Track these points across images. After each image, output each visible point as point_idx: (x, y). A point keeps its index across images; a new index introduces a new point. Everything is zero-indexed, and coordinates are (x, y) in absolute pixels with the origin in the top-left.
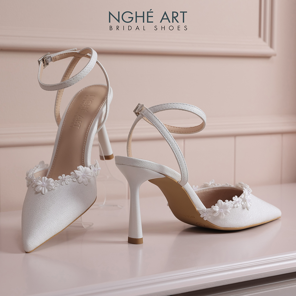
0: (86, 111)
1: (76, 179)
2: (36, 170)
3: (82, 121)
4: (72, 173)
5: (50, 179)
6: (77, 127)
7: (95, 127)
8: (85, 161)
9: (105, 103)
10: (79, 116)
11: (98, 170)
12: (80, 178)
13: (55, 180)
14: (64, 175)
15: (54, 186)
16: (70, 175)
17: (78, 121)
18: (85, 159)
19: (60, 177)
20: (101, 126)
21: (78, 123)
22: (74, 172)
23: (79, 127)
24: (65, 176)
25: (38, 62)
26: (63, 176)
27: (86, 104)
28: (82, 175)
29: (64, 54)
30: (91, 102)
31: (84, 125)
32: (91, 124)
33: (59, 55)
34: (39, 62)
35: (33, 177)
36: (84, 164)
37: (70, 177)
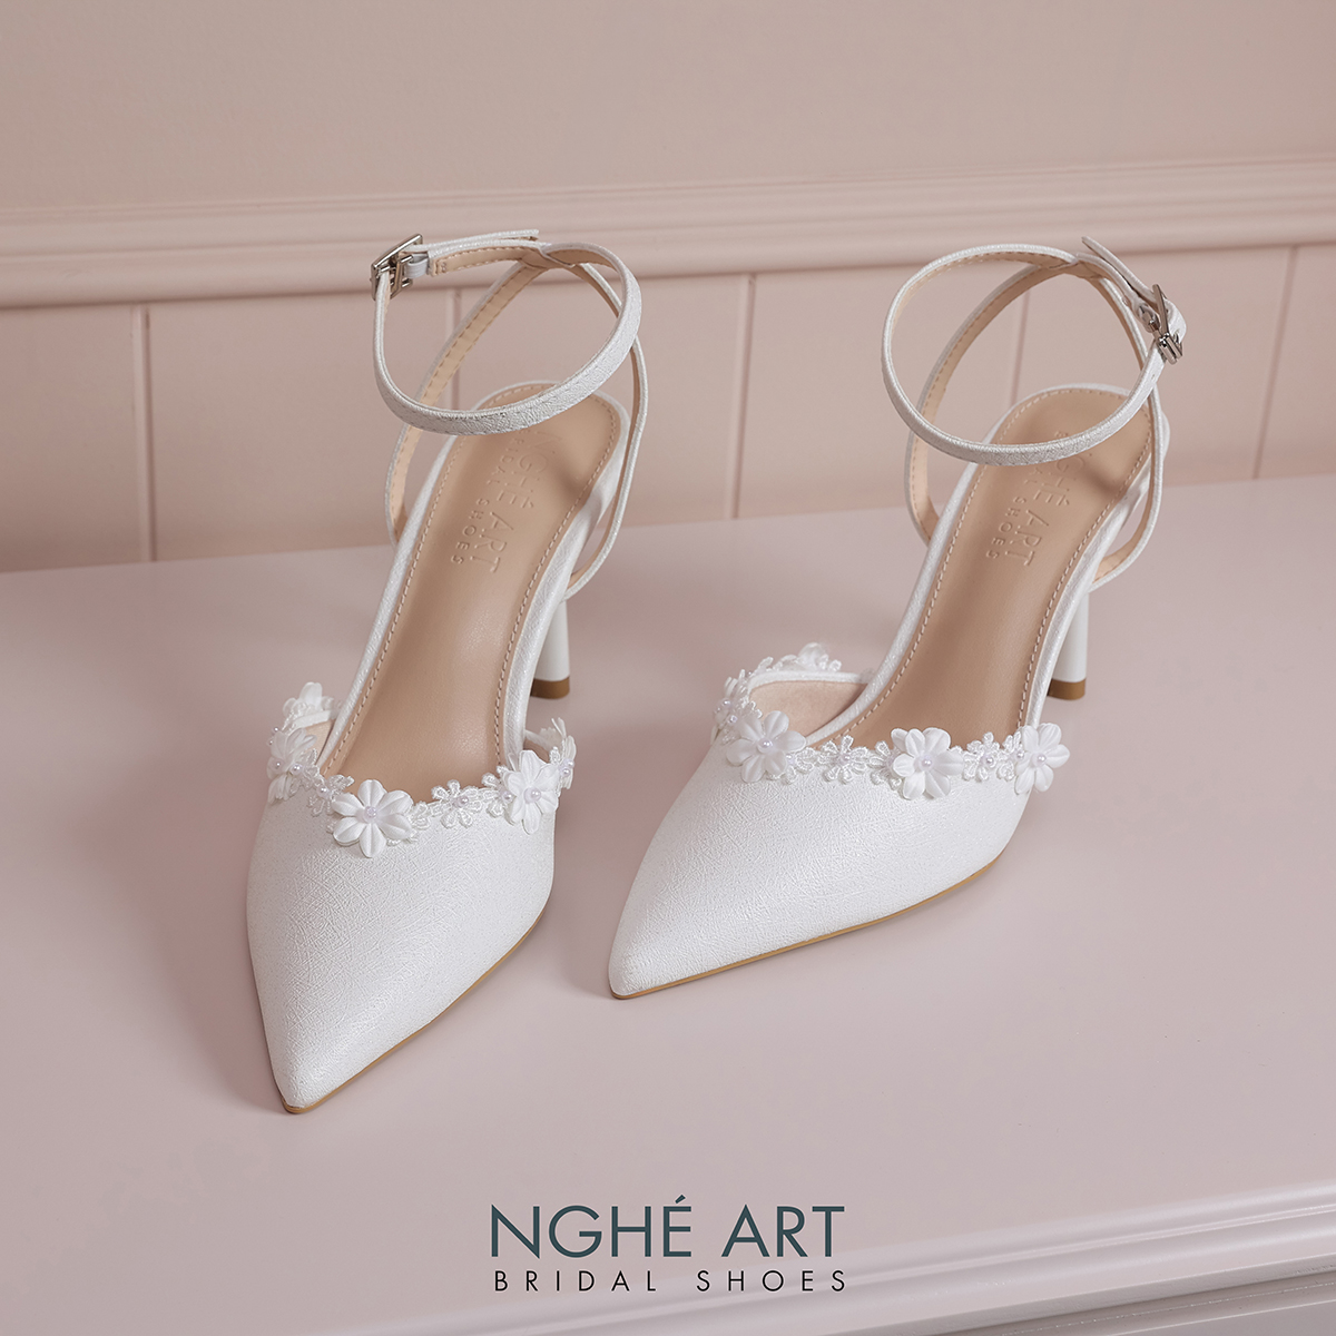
1: (500, 807)
12: (520, 800)
14: (455, 787)
15: (414, 827)
16: (481, 787)
19: (439, 792)
21: (490, 547)
22: (498, 776)
23: (493, 567)
24: (462, 789)
26: (451, 786)
28: (525, 794)
29: (484, 248)
33: (460, 253)
34: (376, 274)
37: (479, 797)
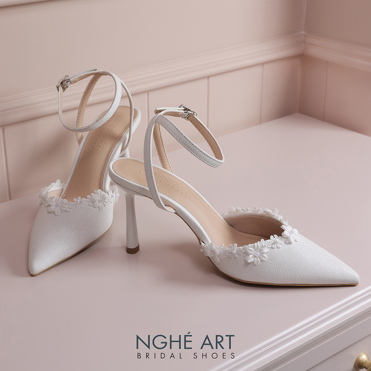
0: (110, 132)
1: (92, 203)
2: (50, 189)
3: (105, 143)
4: (89, 196)
5: (65, 200)
6: (98, 148)
7: (118, 150)
8: (104, 185)
9: (128, 131)
10: (103, 137)
11: (116, 196)
12: (97, 202)
13: (69, 202)
14: (79, 198)
15: (68, 208)
16: (86, 198)
17: (101, 142)
18: (103, 182)
19: (75, 199)
20: (125, 150)
21: (101, 144)
22: (91, 196)
23: (101, 149)
24: (81, 198)
25: (56, 89)
27: (111, 124)
28: (99, 200)
29: (84, 75)
30: (117, 123)
31: (106, 147)
32: (115, 147)
33: (78, 78)
34: (58, 88)
35: (47, 196)
36: (102, 188)
37: (86, 201)
